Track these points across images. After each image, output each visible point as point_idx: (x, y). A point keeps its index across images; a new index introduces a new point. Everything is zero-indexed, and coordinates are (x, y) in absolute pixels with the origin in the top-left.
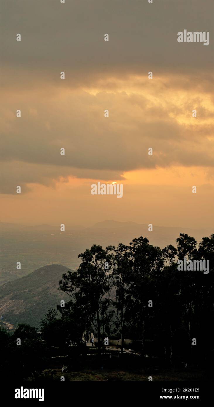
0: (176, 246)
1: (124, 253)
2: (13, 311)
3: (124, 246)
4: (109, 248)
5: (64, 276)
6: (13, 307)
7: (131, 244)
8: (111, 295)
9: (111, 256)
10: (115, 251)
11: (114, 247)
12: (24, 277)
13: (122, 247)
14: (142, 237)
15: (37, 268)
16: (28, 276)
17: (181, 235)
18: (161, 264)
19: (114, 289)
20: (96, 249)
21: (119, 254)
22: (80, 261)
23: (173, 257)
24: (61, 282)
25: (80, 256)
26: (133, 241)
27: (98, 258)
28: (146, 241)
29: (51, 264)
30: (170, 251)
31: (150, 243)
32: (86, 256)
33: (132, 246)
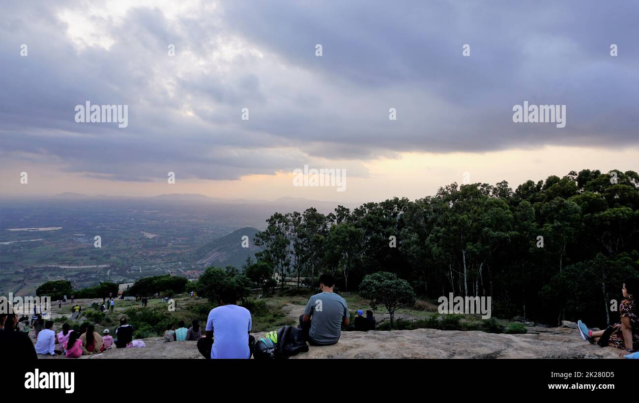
0: (335, 214)
1: (297, 218)
2: (219, 259)
3: (297, 213)
4: (287, 216)
5: (257, 235)
6: (218, 257)
7: (305, 212)
8: (290, 247)
9: (289, 221)
10: (292, 217)
11: (291, 214)
12: (226, 236)
13: (296, 214)
14: (312, 208)
15: (236, 230)
16: (229, 235)
17: (339, 206)
18: (325, 226)
19: (292, 242)
20: (278, 216)
21: (295, 219)
22: (267, 224)
23: (334, 221)
24: (254, 240)
25: (267, 221)
26: (306, 211)
27: (279, 222)
28: (315, 210)
29: (245, 227)
30: (331, 217)
31: (317, 212)
32: (271, 221)
33: (305, 214)
